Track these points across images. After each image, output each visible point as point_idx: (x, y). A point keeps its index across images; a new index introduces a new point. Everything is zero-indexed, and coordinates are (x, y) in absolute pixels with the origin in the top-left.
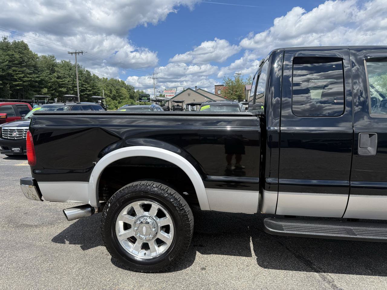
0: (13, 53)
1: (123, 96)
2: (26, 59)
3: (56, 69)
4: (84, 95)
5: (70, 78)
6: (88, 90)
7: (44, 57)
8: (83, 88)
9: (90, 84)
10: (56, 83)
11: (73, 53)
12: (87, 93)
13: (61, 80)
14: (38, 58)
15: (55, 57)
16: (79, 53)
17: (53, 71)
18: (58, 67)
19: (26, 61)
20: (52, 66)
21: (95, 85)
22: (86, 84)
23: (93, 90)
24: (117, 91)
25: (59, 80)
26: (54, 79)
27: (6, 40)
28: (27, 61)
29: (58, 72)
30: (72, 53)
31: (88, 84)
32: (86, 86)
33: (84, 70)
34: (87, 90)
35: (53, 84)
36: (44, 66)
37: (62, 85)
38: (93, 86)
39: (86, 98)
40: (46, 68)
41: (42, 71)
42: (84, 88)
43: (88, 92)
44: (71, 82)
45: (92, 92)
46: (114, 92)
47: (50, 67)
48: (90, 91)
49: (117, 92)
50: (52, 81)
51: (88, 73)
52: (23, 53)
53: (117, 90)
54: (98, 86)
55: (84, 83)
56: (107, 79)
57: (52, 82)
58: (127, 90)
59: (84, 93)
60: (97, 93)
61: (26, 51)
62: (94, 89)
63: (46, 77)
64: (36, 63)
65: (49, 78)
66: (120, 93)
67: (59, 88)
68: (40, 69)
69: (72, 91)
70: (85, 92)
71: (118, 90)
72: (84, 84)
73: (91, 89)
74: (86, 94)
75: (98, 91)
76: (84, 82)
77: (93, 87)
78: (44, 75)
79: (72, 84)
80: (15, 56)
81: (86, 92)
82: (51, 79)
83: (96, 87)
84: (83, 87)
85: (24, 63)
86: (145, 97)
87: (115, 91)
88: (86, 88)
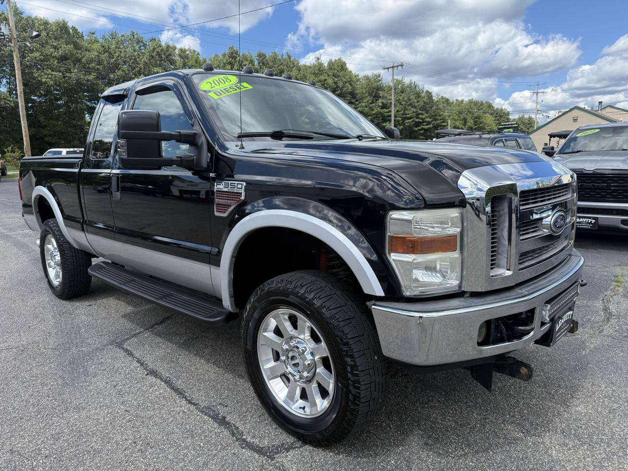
0: (325, 78)
1: (486, 129)
2: (340, 84)
3: (381, 93)
4: (420, 130)
5: (401, 106)
6: (426, 122)
7: (367, 78)
8: (417, 120)
9: (430, 112)
10: (379, 116)
11: (390, 68)
12: (424, 127)
13: (388, 110)
14: (358, 80)
15: (381, 76)
16: (398, 66)
17: (377, 97)
18: (384, 91)
19: (340, 87)
20: (377, 90)
21: (439, 113)
22: (424, 112)
23: (434, 122)
24: (475, 120)
25: (384, 110)
26: (377, 109)
27: (320, 61)
28: (342, 87)
29: (384, 97)
30: (388, 68)
31: (427, 112)
32: (424, 117)
33: (423, 91)
34: (423, 122)
35: (374, 118)
36: (364, 91)
37: (387, 118)
38: (435, 115)
39: (422, 135)
40: (367, 95)
41: (362, 98)
42: (420, 120)
43: (426, 125)
44: (402, 112)
45: (431, 126)
46: (470, 122)
47: (373, 92)
48: (429, 123)
49: (475, 122)
50: (374, 112)
51: (429, 94)
52: (339, 76)
53: (476, 118)
54: (442, 115)
55: (421, 112)
56: (462, 101)
57: (374, 114)
58: (496, 117)
59: (420, 128)
60: (441, 126)
61: (343, 72)
62: (436, 120)
63: (366, 107)
64: (354, 89)
65: (370, 108)
66: (481, 123)
67: (383, 123)
68: (359, 96)
69: (401, 126)
70: (421, 126)
71: (479, 118)
72: (420, 114)
73: (430, 120)
74: (422, 129)
75: (442, 122)
76: (420, 110)
77: (434, 117)
78: (364, 104)
79: (403, 114)
80: (328, 81)
81: (423, 125)
82: (373, 110)
83: (440, 116)
84: (419, 118)
85: (338, 91)
86: (508, 128)
87: (472, 121)
88: (422, 119)
